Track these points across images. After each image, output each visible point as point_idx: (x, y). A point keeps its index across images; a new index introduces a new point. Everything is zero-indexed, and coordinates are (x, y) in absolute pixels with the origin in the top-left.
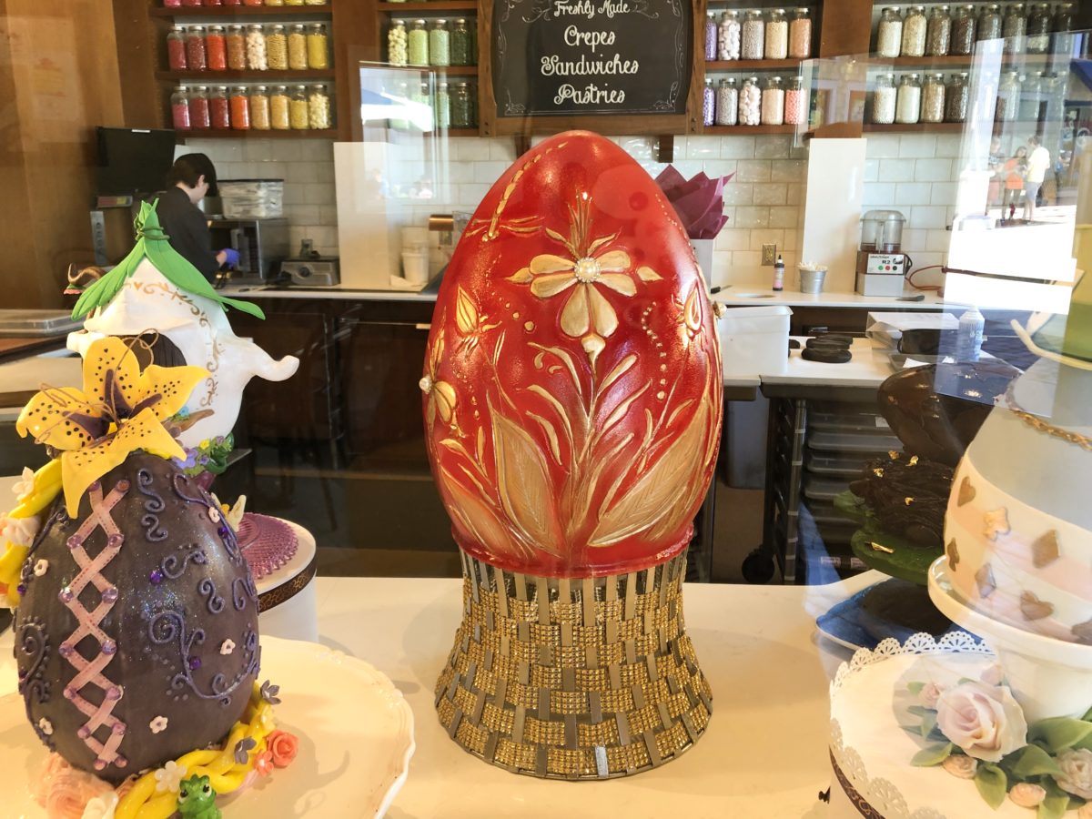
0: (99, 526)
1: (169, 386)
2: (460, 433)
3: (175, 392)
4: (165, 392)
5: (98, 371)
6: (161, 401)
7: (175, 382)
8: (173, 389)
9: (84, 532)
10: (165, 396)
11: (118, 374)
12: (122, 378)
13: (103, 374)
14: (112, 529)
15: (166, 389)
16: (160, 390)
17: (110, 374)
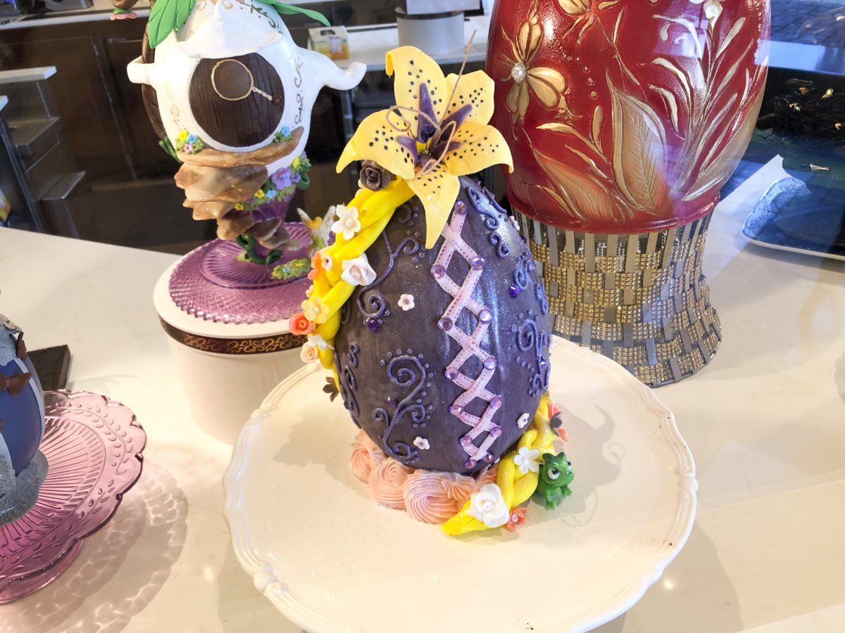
0: (456, 252)
1: (475, 95)
2: (571, 115)
3: (482, 101)
4: (473, 101)
5: (411, 87)
6: (471, 113)
7: (479, 91)
8: (479, 98)
9: (444, 260)
10: (473, 105)
11: (430, 88)
12: (433, 93)
13: (416, 91)
14: (470, 254)
15: (473, 98)
16: (468, 101)
17: (423, 88)
